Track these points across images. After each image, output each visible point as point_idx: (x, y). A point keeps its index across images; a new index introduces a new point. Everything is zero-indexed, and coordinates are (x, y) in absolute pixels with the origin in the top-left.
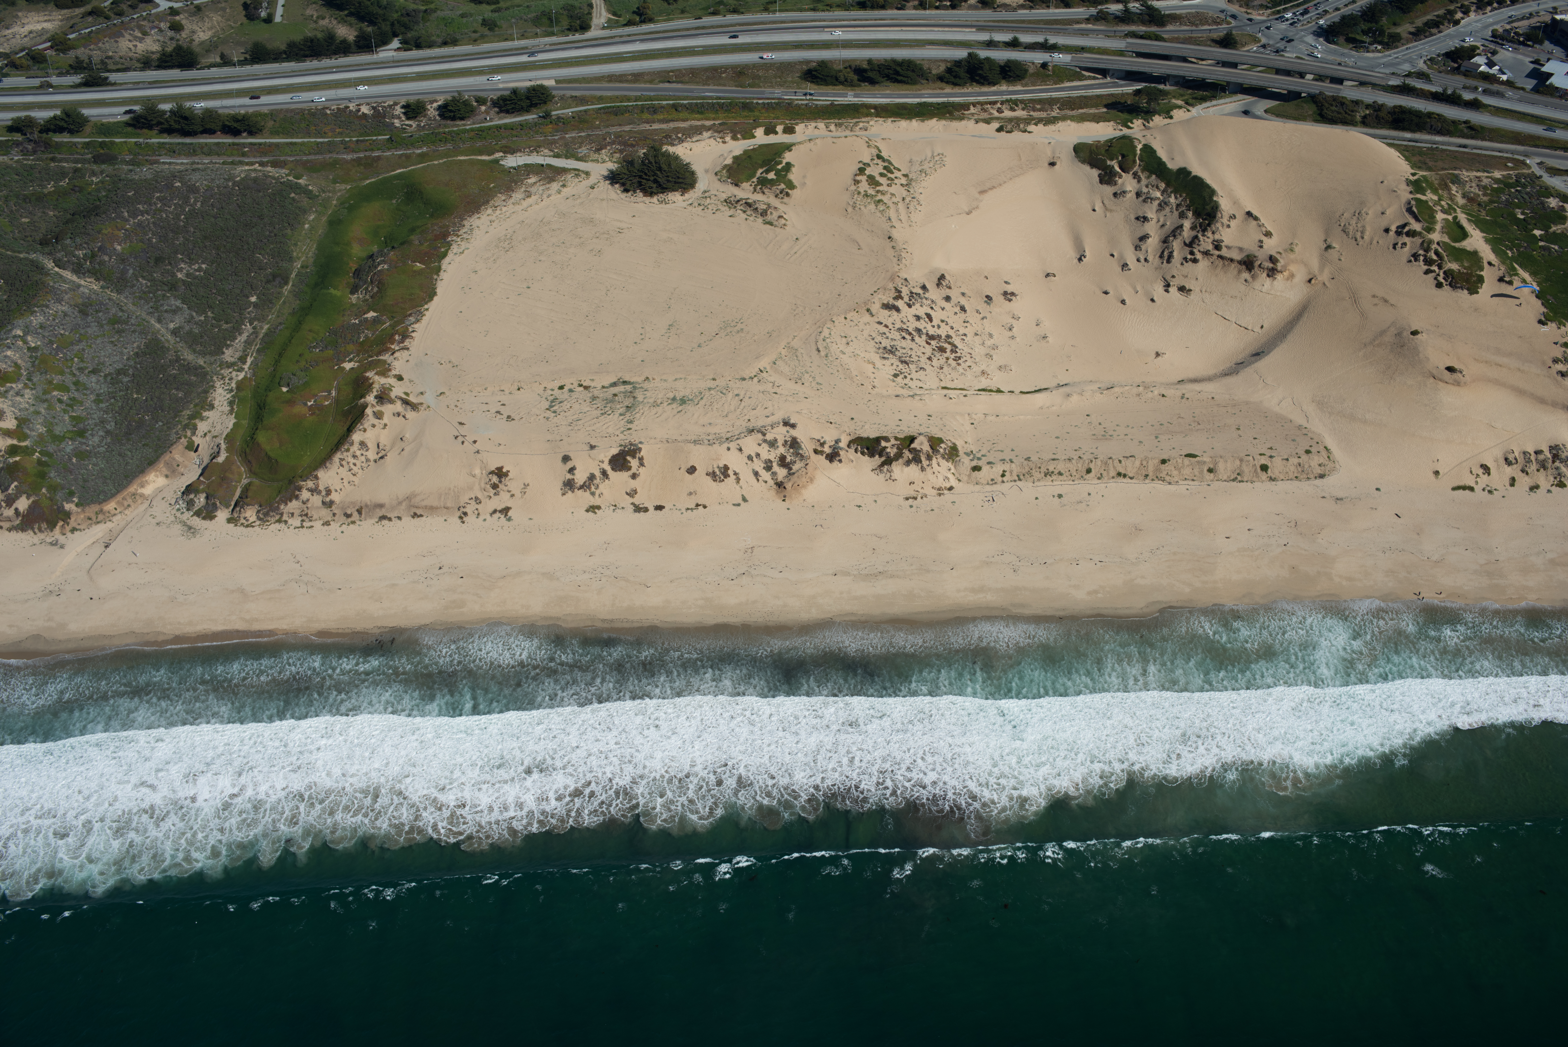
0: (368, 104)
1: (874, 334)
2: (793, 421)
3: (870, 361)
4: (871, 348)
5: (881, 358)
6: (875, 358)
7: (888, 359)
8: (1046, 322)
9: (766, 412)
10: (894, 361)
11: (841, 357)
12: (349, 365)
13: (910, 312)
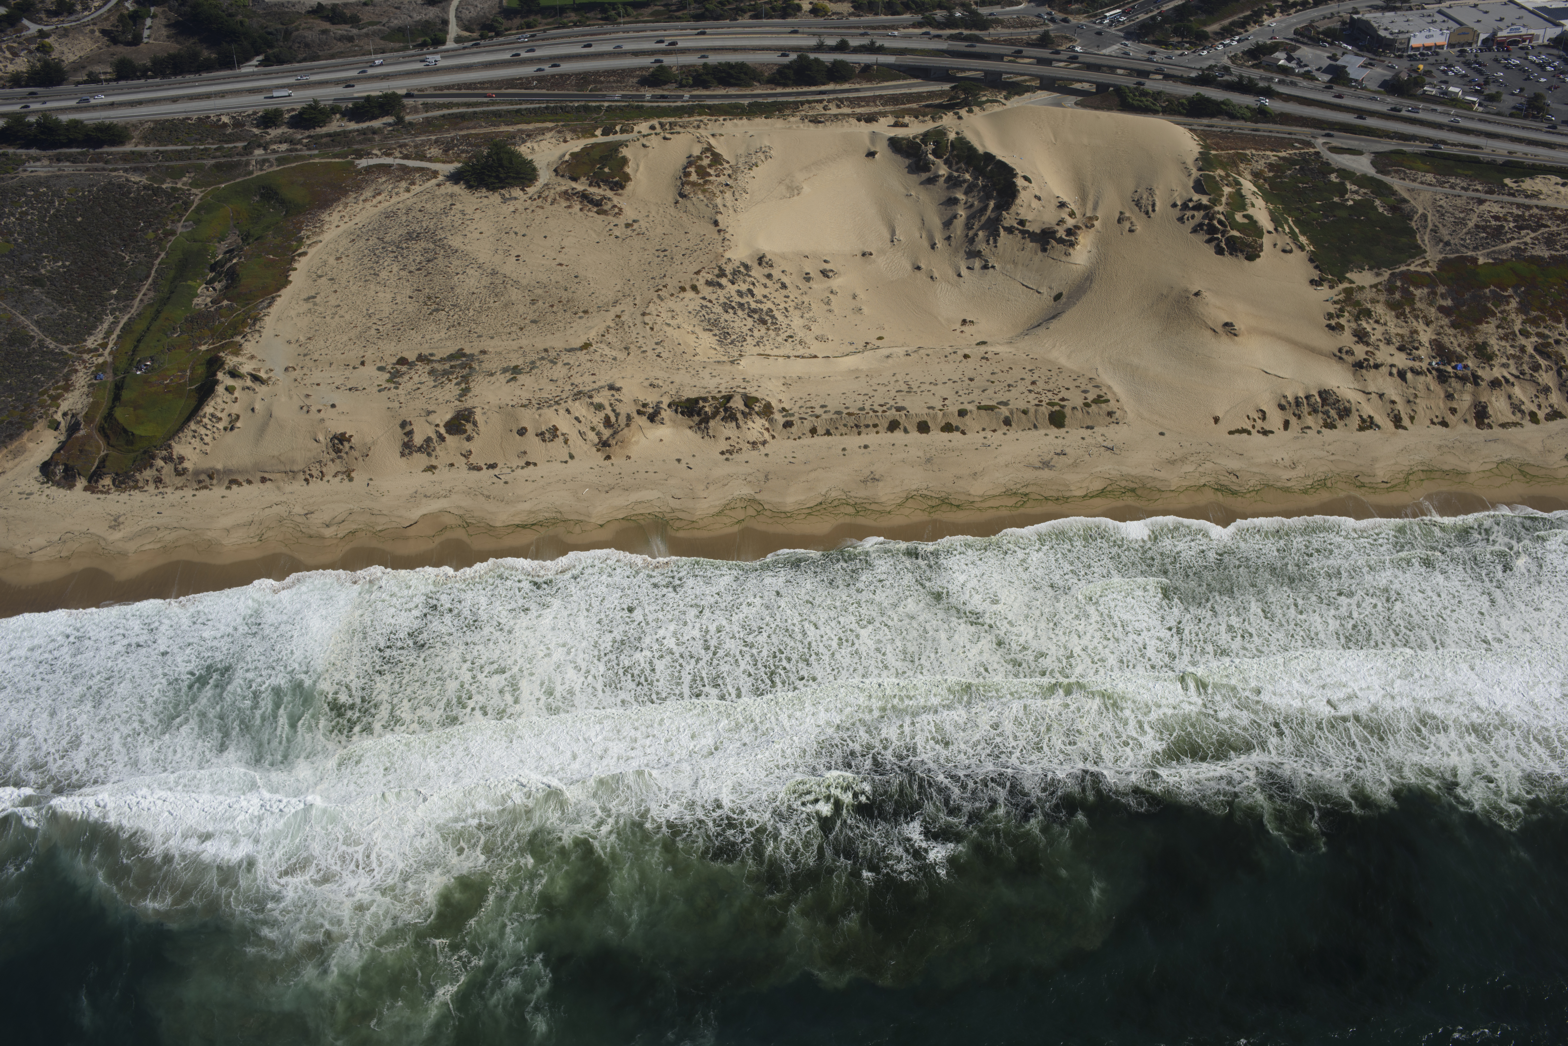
0: (228, 114)
1: (698, 308)
2: (618, 385)
3: (693, 332)
4: (695, 321)
5: (705, 330)
6: (698, 330)
7: (711, 330)
8: (862, 295)
9: (593, 378)
10: (717, 332)
11: (666, 328)
12: (204, 348)
13: (732, 289)
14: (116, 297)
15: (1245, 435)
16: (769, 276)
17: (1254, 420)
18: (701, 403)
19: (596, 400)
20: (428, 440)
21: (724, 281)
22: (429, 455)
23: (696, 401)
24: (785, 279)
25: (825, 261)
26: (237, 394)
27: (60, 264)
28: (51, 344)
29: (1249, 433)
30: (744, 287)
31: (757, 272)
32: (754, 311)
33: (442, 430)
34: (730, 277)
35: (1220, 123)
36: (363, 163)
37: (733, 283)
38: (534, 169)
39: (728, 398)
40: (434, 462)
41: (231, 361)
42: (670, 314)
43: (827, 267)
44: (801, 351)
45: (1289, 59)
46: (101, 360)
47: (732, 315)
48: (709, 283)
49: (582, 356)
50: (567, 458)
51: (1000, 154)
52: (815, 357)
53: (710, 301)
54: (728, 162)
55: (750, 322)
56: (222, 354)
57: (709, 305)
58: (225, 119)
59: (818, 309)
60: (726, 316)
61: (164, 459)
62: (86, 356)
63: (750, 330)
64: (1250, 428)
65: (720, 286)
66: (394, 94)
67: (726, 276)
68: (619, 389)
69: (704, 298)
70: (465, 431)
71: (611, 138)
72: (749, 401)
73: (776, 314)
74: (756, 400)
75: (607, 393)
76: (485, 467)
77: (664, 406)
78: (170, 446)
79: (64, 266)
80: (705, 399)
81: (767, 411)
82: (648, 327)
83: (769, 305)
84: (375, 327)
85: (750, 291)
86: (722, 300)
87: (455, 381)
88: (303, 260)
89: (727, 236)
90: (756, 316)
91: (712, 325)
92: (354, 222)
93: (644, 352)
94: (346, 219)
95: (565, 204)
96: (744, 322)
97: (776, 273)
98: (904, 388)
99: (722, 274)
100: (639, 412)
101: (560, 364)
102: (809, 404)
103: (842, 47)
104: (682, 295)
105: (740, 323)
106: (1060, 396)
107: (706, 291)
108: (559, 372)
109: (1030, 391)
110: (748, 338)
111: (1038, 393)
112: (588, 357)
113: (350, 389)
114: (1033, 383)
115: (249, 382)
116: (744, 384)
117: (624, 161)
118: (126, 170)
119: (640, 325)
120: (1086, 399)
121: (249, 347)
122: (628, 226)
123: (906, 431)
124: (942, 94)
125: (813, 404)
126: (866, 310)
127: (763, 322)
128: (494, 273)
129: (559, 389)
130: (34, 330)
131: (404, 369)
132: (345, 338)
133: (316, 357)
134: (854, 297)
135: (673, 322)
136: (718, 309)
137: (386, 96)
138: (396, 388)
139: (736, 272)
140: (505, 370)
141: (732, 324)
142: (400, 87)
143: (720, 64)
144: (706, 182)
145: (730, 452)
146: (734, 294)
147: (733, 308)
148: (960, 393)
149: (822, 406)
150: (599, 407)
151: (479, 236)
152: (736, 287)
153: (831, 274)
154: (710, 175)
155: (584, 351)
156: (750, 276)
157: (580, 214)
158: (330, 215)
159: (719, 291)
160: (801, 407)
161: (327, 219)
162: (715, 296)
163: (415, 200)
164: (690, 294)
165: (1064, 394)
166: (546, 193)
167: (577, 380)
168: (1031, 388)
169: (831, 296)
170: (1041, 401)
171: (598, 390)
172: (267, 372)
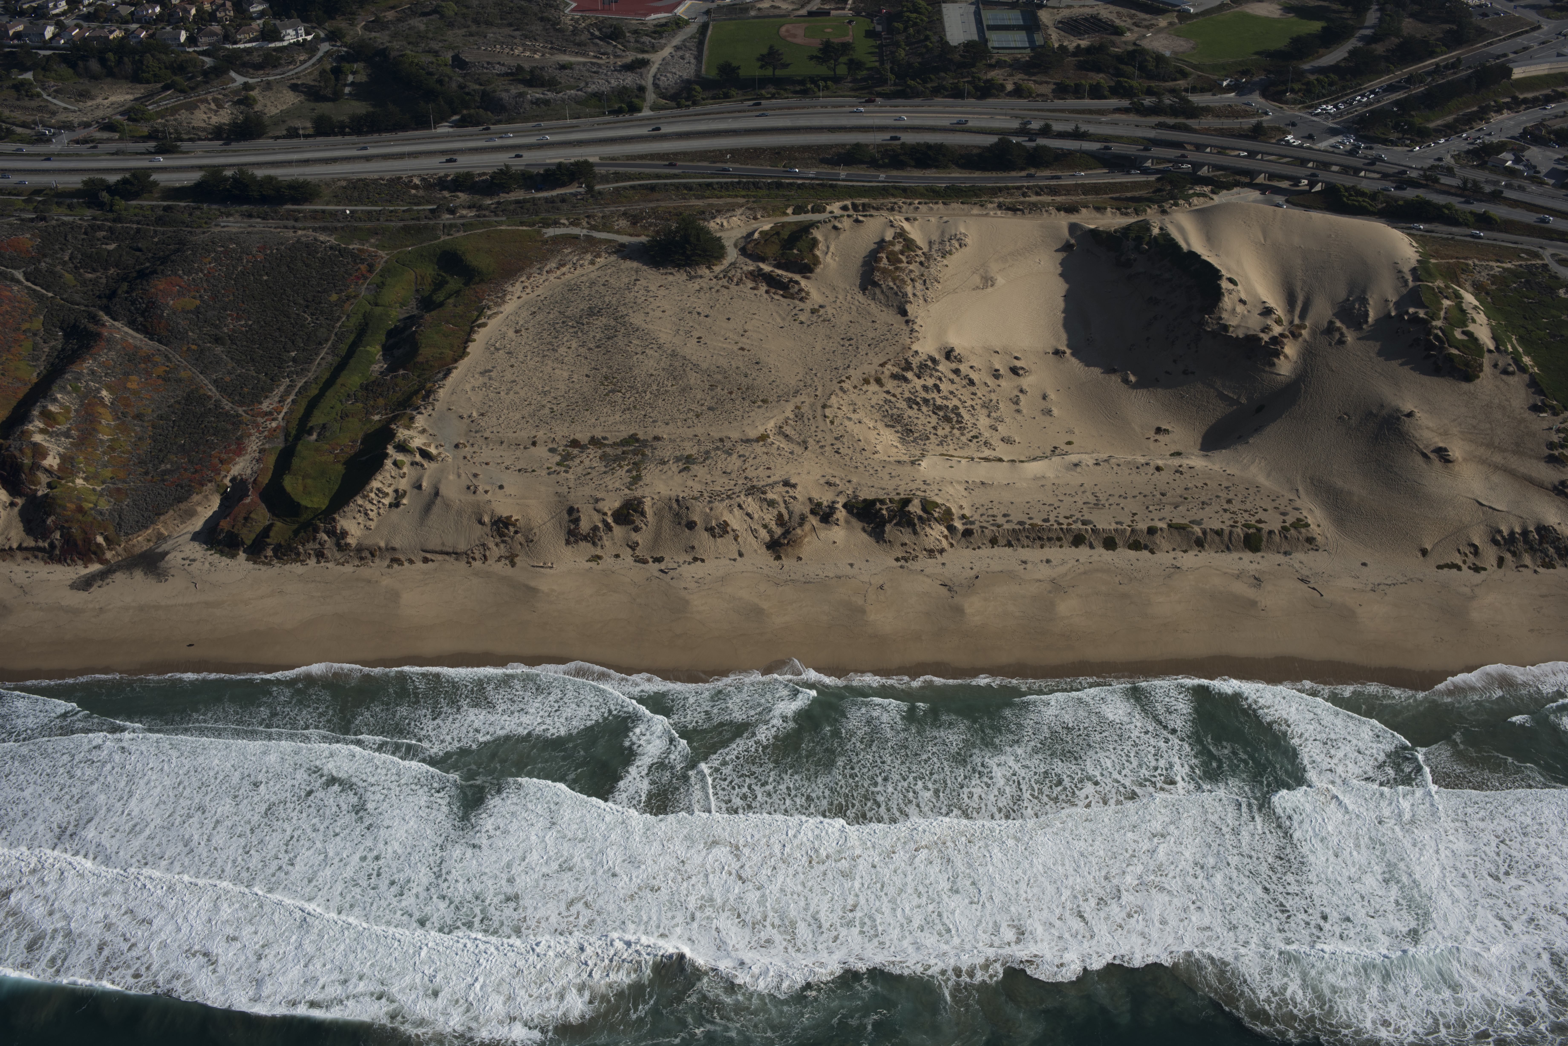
0: (420, 176)
1: (881, 403)
2: (793, 481)
3: (875, 428)
4: (877, 416)
5: (887, 426)
6: (880, 425)
7: (893, 427)
8: (1052, 396)
9: (768, 472)
10: (899, 428)
11: (847, 423)
12: (377, 418)
13: (918, 383)
14: (294, 360)
15: (1455, 570)
16: (957, 372)
17: (1466, 555)
18: (878, 505)
19: (770, 496)
20: (595, 529)
21: (909, 375)
22: (594, 544)
23: (873, 502)
24: (974, 376)
25: (1016, 358)
26: (405, 470)
27: (243, 322)
28: (227, 405)
29: (1459, 568)
30: (930, 382)
31: (944, 367)
32: (940, 408)
33: (610, 520)
34: (916, 370)
35: (1442, 230)
36: (551, 232)
37: (919, 377)
38: (722, 247)
39: (906, 502)
40: (599, 552)
41: (402, 434)
42: (851, 408)
43: (1018, 364)
44: (987, 453)
45: (1517, 160)
46: (274, 424)
47: (916, 411)
48: (894, 376)
49: (758, 448)
50: (736, 556)
51: (1206, 254)
52: (1000, 460)
53: (894, 396)
54: (921, 249)
55: (934, 420)
56: (393, 426)
57: (893, 399)
58: (416, 181)
59: (1005, 408)
60: (910, 412)
61: (328, 533)
62: (260, 420)
63: (935, 428)
64: (1460, 563)
65: (906, 380)
66: (586, 162)
67: (912, 370)
68: (794, 486)
69: (888, 392)
70: (633, 522)
71: (802, 217)
72: (927, 506)
73: (962, 411)
74: (936, 505)
75: (781, 489)
76: (650, 560)
77: (839, 506)
78: (334, 520)
79: (246, 325)
80: (882, 502)
81: (947, 517)
82: (828, 421)
83: (955, 402)
84: (549, 405)
85: (936, 386)
86: (907, 395)
87: (626, 468)
88: (482, 331)
89: (916, 327)
90: (941, 413)
91: (894, 421)
92: (536, 293)
93: (822, 447)
94: (528, 290)
95: (750, 284)
96: (929, 419)
97: (964, 368)
98: (1092, 499)
99: (908, 367)
100: (813, 512)
101: (735, 456)
102: (990, 512)
103: (1046, 131)
104: (865, 388)
105: (924, 420)
106: (1257, 517)
107: (890, 385)
108: (734, 463)
109: (1225, 511)
110: (932, 436)
111: (1234, 513)
112: (764, 449)
113: (520, 470)
114: (1229, 501)
115: (418, 458)
116: (924, 487)
117: (814, 243)
118: (315, 230)
119: (819, 418)
120: (1284, 522)
121: (420, 421)
122: (813, 311)
123: (1091, 547)
124: (1147, 184)
125: (995, 512)
126: (1055, 412)
127: (948, 419)
128: (674, 354)
129: (733, 483)
130: (212, 391)
131: (576, 451)
132: (518, 416)
133: (487, 434)
134: (1044, 397)
135: (854, 417)
136: (903, 405)
137: (577, 164)
138: (566, 472)
139: (923, 366)
140: (678, 459)
141: (916, 421)
142: (592, 155)
143: (918, 144)
144: (897, 269)
145: (906, 560)
146: (919, 388)
147: (917, 404)
148: (1151, 508)
149: (1005, 515)
150: (772, 503)
151: (660, 314)
152: (921, 382)
153: (1021, 372)
154: (901, 261)
155: (761, 443)
156: (937, 371)
157: (765, 296)
158: (513, 285)
159: (904, 385)
160: (982, 515)
161: (510, 289)
162: (900, 390)
163: (599, 273)
164: (873, 387)
165: (1261, 515)
166: (733, 272)
167: (750, 473)
168: (1226, 506)
169: (1021, 396)
170: (1236, 522)
171: (772, 485)
172: (437, 447)
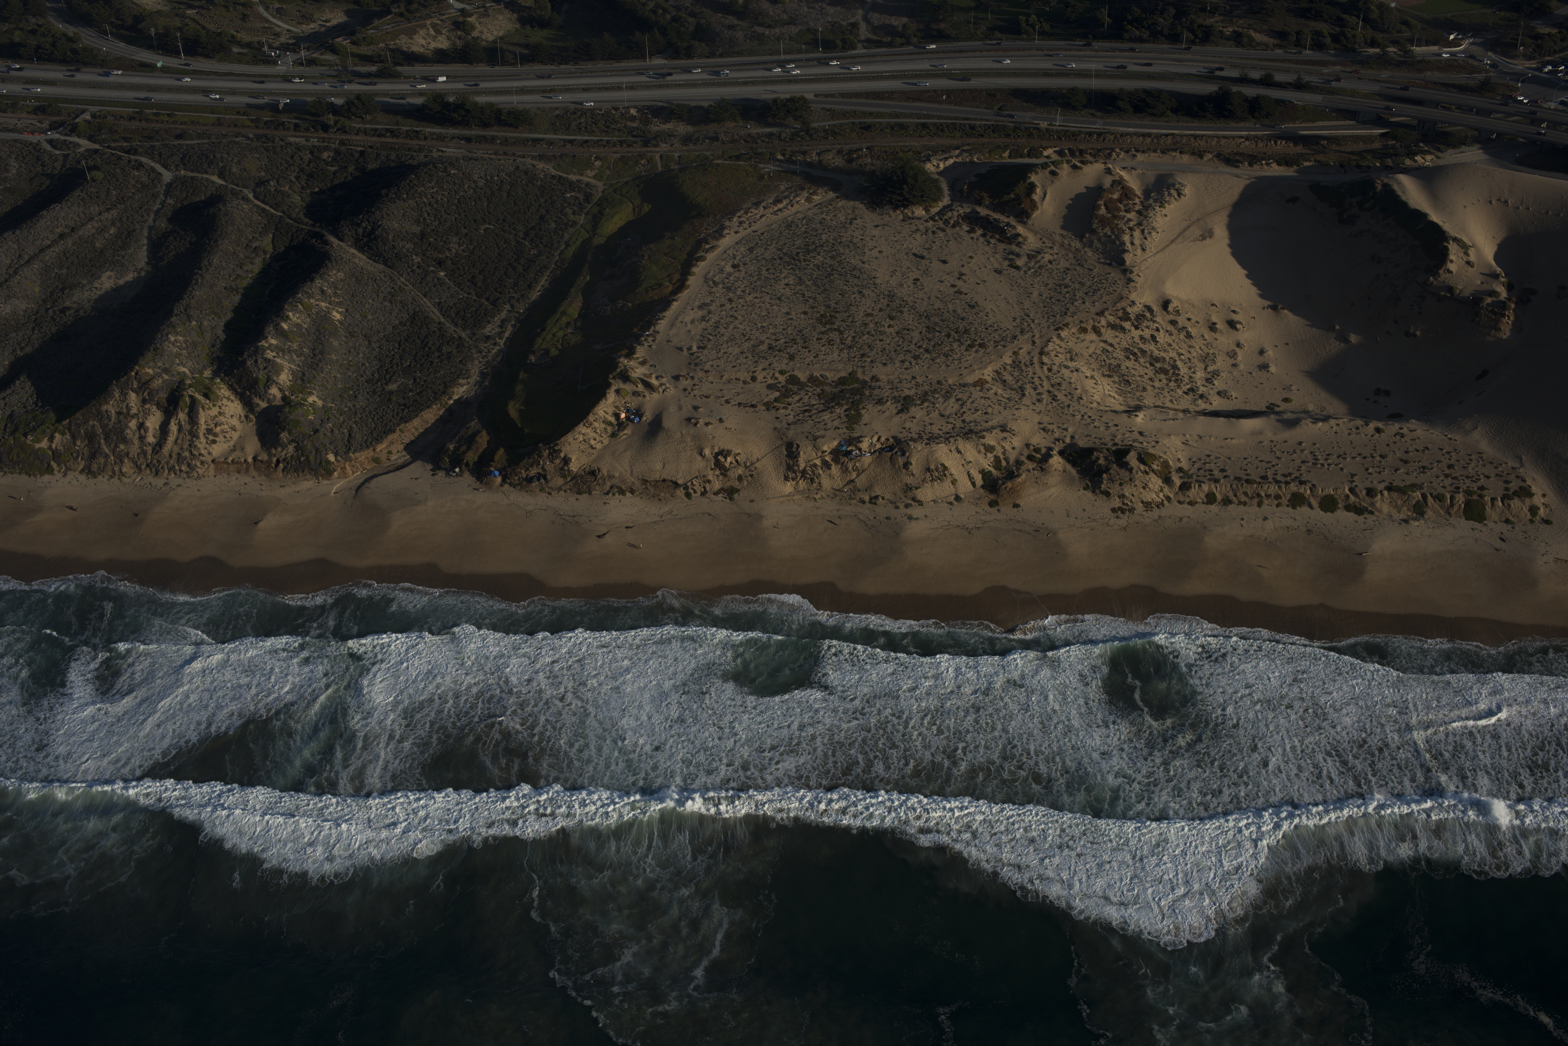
0: (636, 107)
1: (1098, 352)
2: (1010, 427)
3: (1092, 377)
4: (1095, 365)
5: (1104, 376)
6: (1096, 374)
7: (1109, 376)
8: (1270, 353)
9: (985, 417)
10: (1116, 379)
11: (1065, 371)
12: (597, 347)
13: (1136, 333)
16: (1174, 324)
18: (1095, 454)
19: (987, 440)
20: (814, 466)
21: (1127, 325)
22: (812, 481)
23: (1090, 450)
24: (1191, 328)
25: (1234, 312)
26: (626, 399)
30: (1147, 333)
31: (1161, 319)
32: (1157, 360)
33: (828, 458)
34: (1134, 321)
36: (766, 168)
37: (1137, 328)
38: (938, 189)
39: (1124, 452)
41: (624, 363)
42: (1069, 355)
43: (1236, 317)
44: (1203, 406)
46: (496, 349)
47: (1133, 362)
48: (1113, 326)
49: (976, 393)
50: (953, 499)
51: (1432, 214)
52: (1217, 415)
53: (1111, 345)
54: (1138, 197)
55: (1151, 371)
56: (615, 356)
57: (1110, 349)
58: (633, 112)
59: (1221, 362)
60: (1127, 363)
62: (482, 344)
63: (1151, 379)
65: (1123, 329)
66: (801, 98)
67: (1129, 320)
68: (1011, 432)
69: (1105, 342)
71: (1018, 161)
72: (1146, 457)
73: (1179, 364)
74: (1154, 457)
75: (999, 435)
77: (1055, 452)
78: (557, 446)
79: (468, 250)
80: (1099, 451)
81: (1164, 469)
82: (1045, 368)
83: (1172, 354)
84: (767, 341)
85: (1153, 337)
86: (1125, 344)
87: (846, 407)
88: (702, 264)
89: (1132, 276)
90: (1158, 365)
91: (1112, 371)
92: (753, 228)
93: (1039, 394)
94: (745, 225)
95: (966, 228)
96: (1146, 371)
97: (1181, 321)
98: (1310, 458)
99: (1126, 317)
100: (1030, 458)
101: (953, 400)
102: (1207, 466)
103: (1267, 82)
104: (1082, 336)
105: (1139, 370)
106: (1479, 484)
107: (1109, 334)
108: (951, 407)
109: (1447, 476)
110: (1149, 388)
111: (1455, 478)
112: (981, 394)
113: (739, 404)
114: (1450, 467)
115: (640, 388)
116: (1141, 439)
117: (1032, 187)
118: (533, 158)
119: (1037, 365)
120: (1507, 489)
121: (641, 352)
122: (1030, 257)
123: (1311, 507)
124: (1370, 139)
125: (1212, 466)
126: (1273, 369)
127: (1164, 371)
128: (891, 296)
129: (950, 426)
130: (436, 314)
131: (795, 388)
132: (737, 351)
133: (707, 367)
134: (1262, 352)
135: (1072, 364)
136: (1119, 354)
137: (792, 100)
138: (785, 408)
139: (1140, 317)
140: (896, 400)
141: (1133, 372)
142: (808, 91)
143: (1136, 90)
144: (1115, 217)
145: (1123, 511)
146: (1137, 340)
147: (1135, 354)
148: (1370, 470)
149: (1222, 470)
150: (989, 449)
151: (877, 254)
152: (1139, 332)
153: (1238, 326)
154: (1119, 210)
155: (978, 388)
156: (1154, 322)
157: (982, 239)
158: (730, 220)
159: (1121, 335)
160: (1199, 469)
161: (727, 223)
162: (1117, 340)
163: (816, 210)
164: (1093, 336)
165: (1483, 481)
166: (950, 214)
167: (968, 417)
168: (1447, 471)
169: (1238, 350)
170: (1458, 488)
171: (990, 430)
172: (657, 378)
